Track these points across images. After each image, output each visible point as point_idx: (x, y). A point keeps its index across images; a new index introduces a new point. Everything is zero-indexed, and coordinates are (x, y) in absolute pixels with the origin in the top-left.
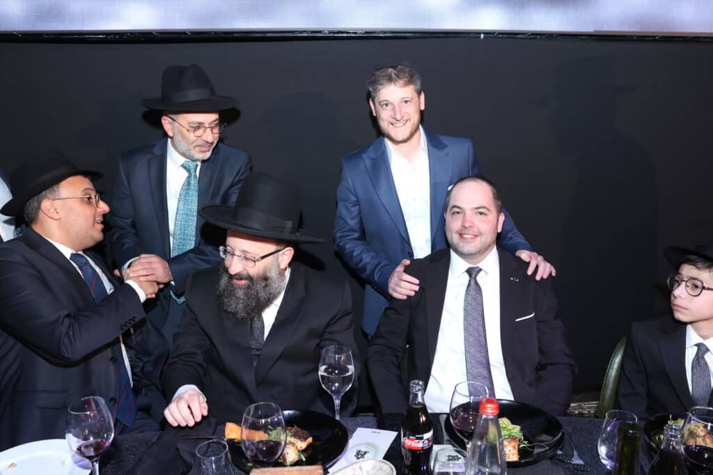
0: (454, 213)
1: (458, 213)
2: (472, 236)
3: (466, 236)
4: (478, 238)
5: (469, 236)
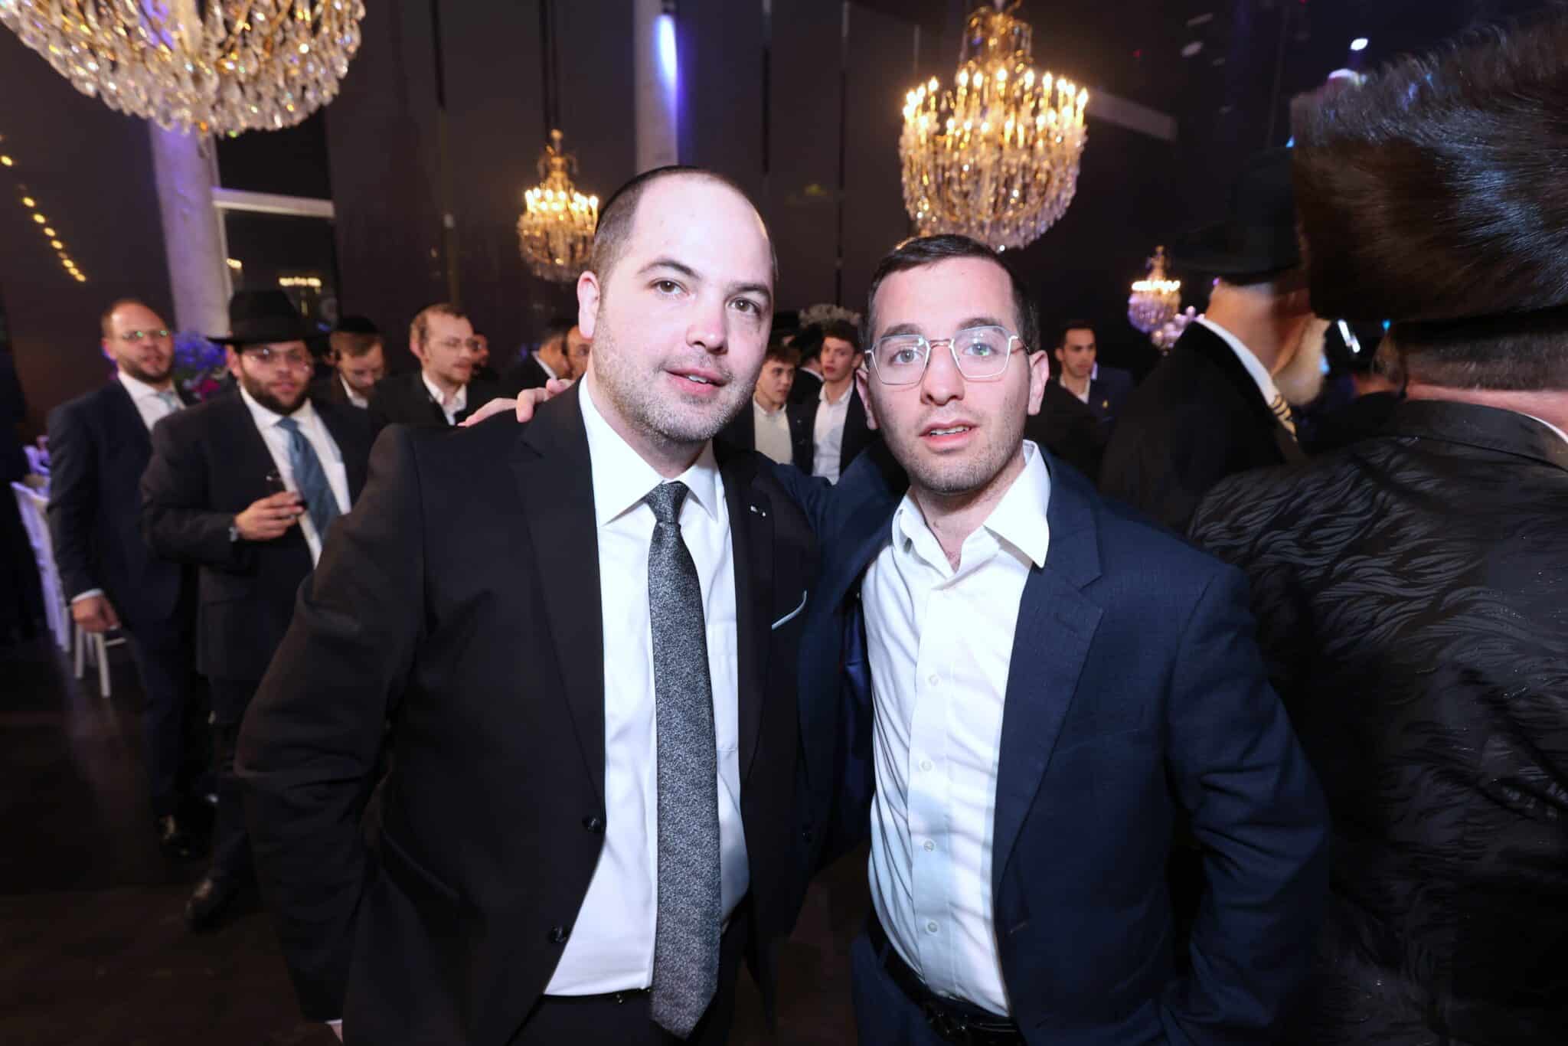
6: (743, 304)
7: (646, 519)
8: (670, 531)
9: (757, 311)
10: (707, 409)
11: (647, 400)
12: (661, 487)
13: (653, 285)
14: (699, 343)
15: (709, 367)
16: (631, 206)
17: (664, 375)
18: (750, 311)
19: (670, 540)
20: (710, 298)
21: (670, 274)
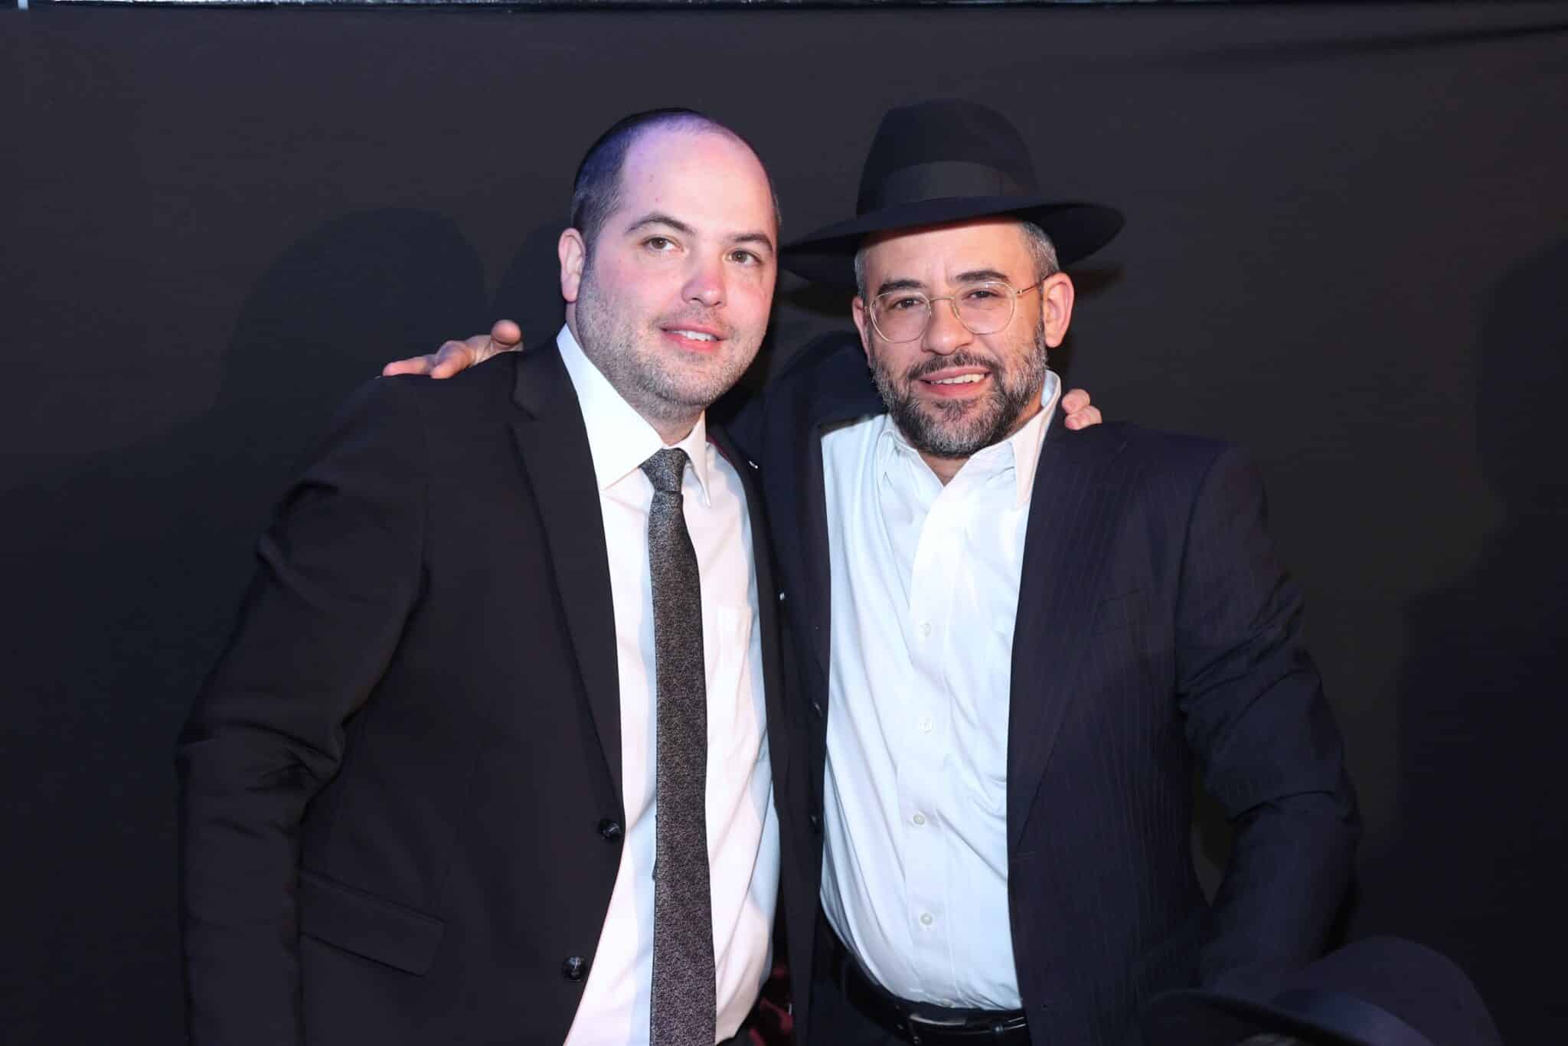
0: (645, 243)
1: (659, 242)
2: (709, 338)
3: (691, 335)
4: (724, 346)
5: (702, 337)
10: (708, 367)
14: (695, 299)
16: (617, 160)
18: (750, 260)
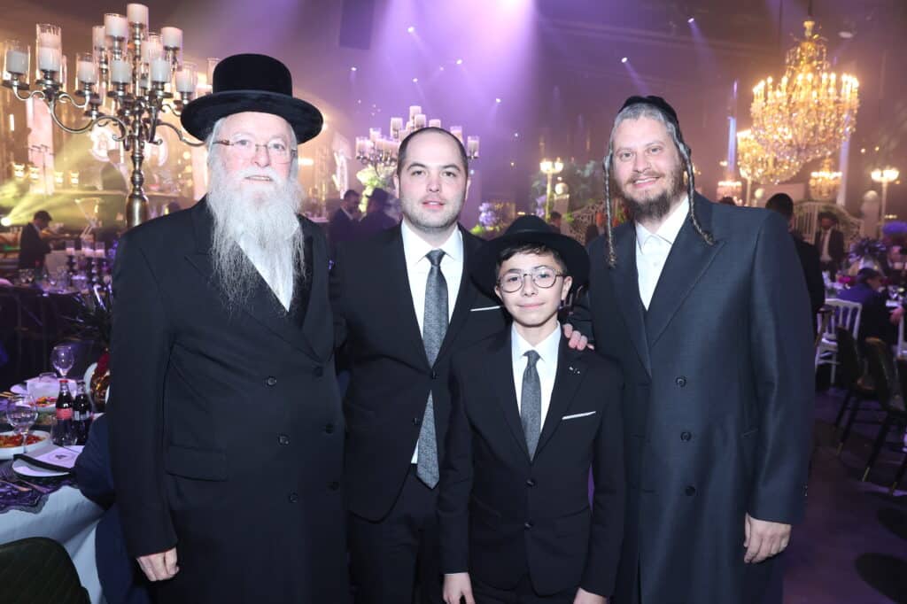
6: (449, 174)
7: (427, 265)
8: (436, 268)
9: (454, 175)
11: (417, 215)
12: (432, 252)
13: (414, 174)
15: (437, 199)
17: (421, 205)
19: (435, 272)
20: (434, 173)
21: (418, 169)
